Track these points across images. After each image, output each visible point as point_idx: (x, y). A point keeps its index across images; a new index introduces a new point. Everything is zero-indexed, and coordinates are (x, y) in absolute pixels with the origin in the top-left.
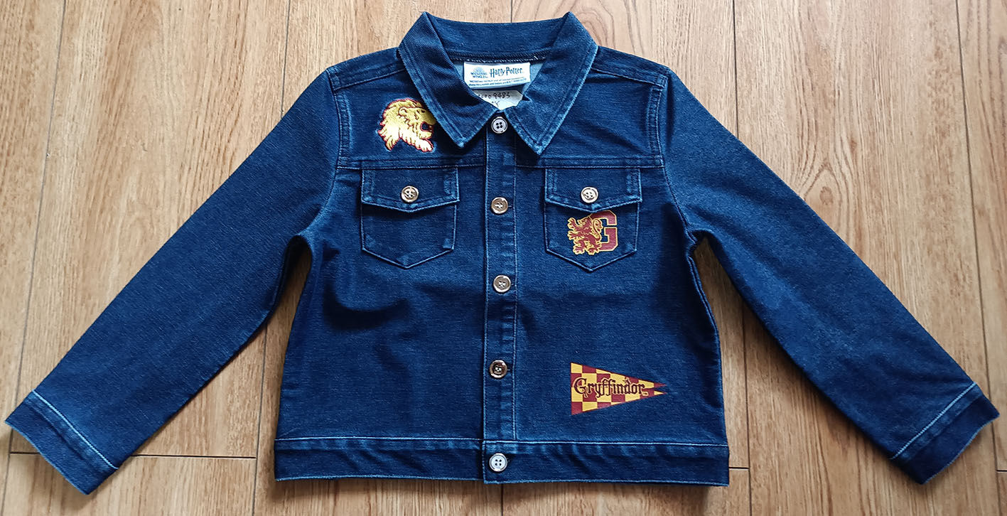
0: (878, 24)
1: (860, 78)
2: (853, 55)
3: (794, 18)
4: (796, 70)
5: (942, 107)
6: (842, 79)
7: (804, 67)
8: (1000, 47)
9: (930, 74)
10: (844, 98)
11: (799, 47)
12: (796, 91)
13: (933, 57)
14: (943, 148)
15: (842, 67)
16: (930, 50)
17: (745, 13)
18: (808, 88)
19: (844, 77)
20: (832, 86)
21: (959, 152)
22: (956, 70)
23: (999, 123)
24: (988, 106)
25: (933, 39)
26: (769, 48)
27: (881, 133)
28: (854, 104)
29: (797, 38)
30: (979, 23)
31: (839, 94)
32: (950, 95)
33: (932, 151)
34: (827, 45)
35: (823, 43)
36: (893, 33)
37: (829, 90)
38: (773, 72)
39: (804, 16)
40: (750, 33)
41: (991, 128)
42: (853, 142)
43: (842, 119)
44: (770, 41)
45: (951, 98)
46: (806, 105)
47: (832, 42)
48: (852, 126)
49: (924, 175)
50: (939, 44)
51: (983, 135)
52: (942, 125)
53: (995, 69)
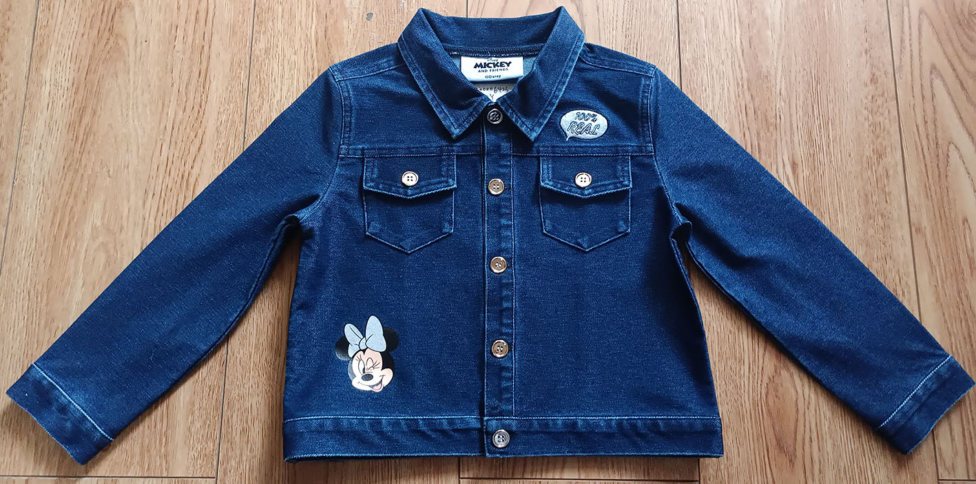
0: (816, 52)
1: (800, 103)
2: (793, 81)
3: (736, 47)
4: (739, 96)
5: (878, 129)
6: (783, 103)
7: (747, 93)
8: (931, 72)
9: (866, 98)
10: (785, 122)
11: (742, 73)
12: (739, 116)
13: (869, 83)
14: (881, 167)
15: (783, 92)
16: (866, 76)
17: (690, 42)
18: (751, 112)
19: (785, 102)
20: (774, 110)
21: (896, 172)
22: (890, 95)
23: (933, 146)
24: (922, 129)
25: (868, 65)
26: (713, 75)
27: (821, 154)
28: (795, 129)
29: (740, 66)
30: (911, 50)
31: (780, 118)
32: (886, 118)
33: (869, 172)
34: (768, 72)
35: (764, 70)
36: (831, 60)
37: (771, 114)
38: (717, 97)
39: (746, 44)
40: (695, 60)
41: (926, 149)
42: (794, 163)
43: (784, 141)
44: (714, 69)
45: (887, 121)
46: (749, 129)
47: (773, 67)
48: (793, 149)
49: (862, 194)
50: (875, 70)
51: (918, 155)
52: (879, 147)
53: (928, 94)
